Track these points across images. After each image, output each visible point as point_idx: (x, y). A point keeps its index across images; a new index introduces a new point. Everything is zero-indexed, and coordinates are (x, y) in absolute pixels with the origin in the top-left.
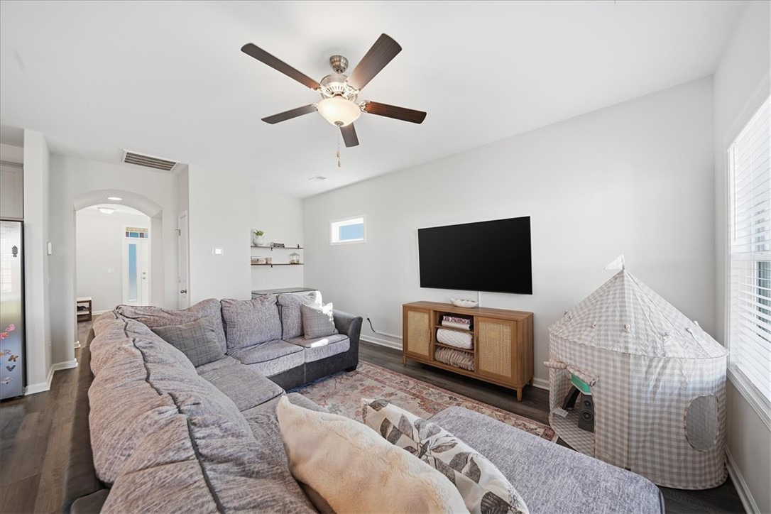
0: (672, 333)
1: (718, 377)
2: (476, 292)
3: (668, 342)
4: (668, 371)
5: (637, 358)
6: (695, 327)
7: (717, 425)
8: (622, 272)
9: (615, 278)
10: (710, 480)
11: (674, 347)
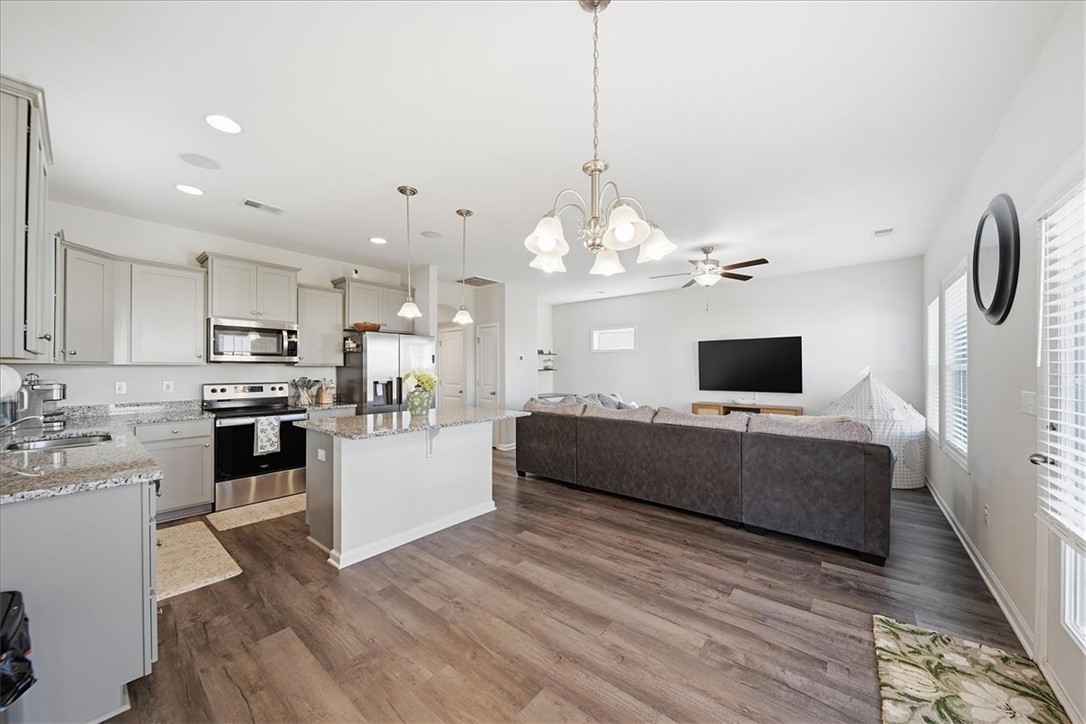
0: (897, 408)
1: (920, 430)
2: (752, 393)
3: (895, 412)
4: (894, 427)
5: (879, 421)
6: (910, 407)
7: (919, 451)
8: (868, 377)
9: (865, 379)
10: (919, 484)
11: (897, 415)
